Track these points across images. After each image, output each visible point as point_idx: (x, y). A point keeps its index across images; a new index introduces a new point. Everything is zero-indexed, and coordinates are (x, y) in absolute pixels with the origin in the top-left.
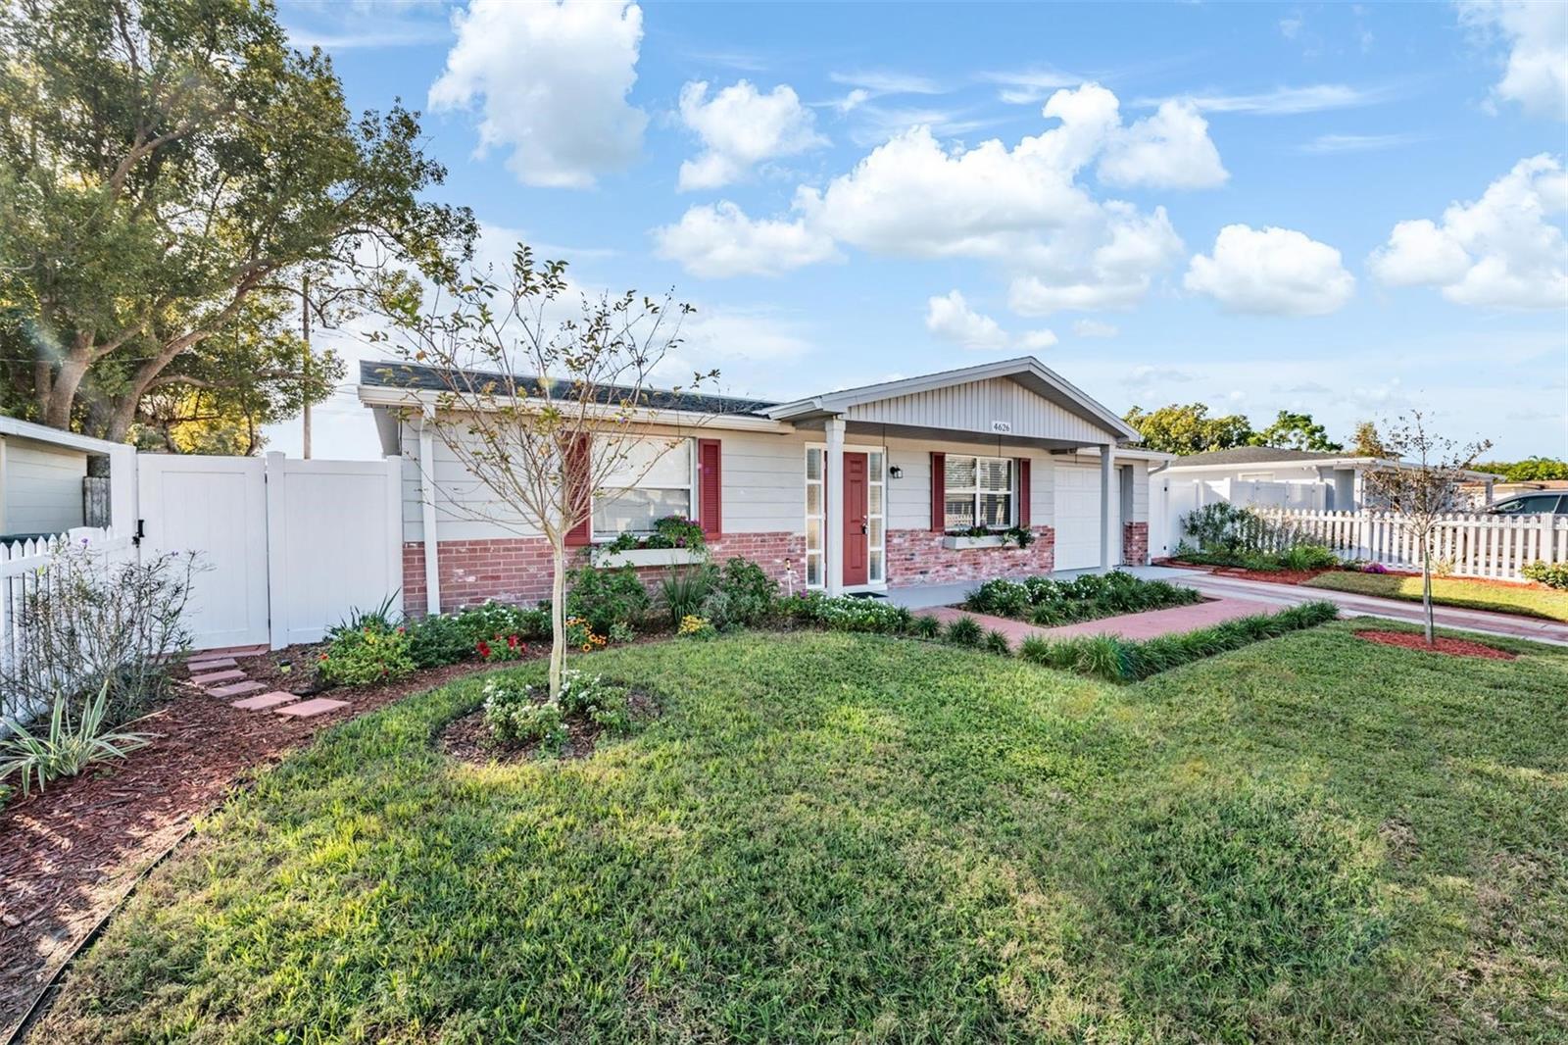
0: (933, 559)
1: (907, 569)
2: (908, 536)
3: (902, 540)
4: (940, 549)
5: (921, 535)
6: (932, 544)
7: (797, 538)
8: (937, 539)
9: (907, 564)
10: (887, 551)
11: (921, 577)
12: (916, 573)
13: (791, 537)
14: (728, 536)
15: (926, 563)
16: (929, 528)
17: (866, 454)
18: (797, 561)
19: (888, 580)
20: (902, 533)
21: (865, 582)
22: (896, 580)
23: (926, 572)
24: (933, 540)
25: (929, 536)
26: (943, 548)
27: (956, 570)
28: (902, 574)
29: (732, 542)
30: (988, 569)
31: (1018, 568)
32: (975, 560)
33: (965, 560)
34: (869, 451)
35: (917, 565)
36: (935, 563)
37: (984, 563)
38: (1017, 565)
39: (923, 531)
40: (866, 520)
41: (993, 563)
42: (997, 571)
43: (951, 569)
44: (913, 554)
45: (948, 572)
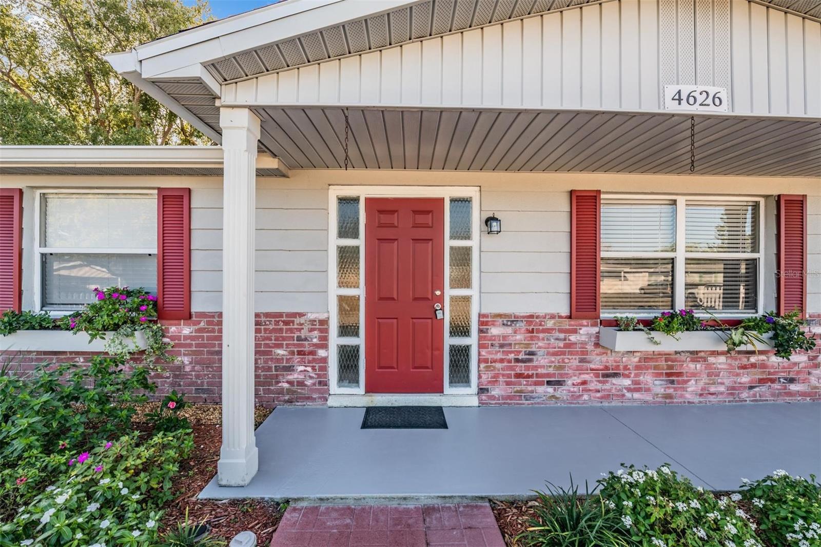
0: (575, 362)
1: (519, 376)
2: (522, 325)
3: (509, 330)
4: (590, 347)
5: (550, 324)
6: (573, 338)
7: (313, 322)
8: (583, 331)
9: (520, 368)
10: (481, 346)
11: (550, 390)
12: (537, 383)
13: (302, 320)
14: (202, 315)
15: (561, 368)
16: (564, 311)
17: (443, 199)
18: (312, 353)
19: (482, 391)
20: (511, 320)
21: (440, 390)
22: (496, 391)
23: (559, 383)
24: (575, 331)
25: (567, 324)
26: (597, 345)
27: (627, 382)
28: (508, 383)
29: (209, 323)
30: (701, 384)
31: (776, 386)
32: (670, 367)
33: (647, 368)
34: (446, 193)
35: (540, 371)
36: (578, 369)
37: (694, 375)
38: (773, 381)
39: (553, 317)
40: (441, 299)
41: (713, 373)
42: (722, 389)
43: (615, 380)
44: (532, 353)
45: (607, 386)
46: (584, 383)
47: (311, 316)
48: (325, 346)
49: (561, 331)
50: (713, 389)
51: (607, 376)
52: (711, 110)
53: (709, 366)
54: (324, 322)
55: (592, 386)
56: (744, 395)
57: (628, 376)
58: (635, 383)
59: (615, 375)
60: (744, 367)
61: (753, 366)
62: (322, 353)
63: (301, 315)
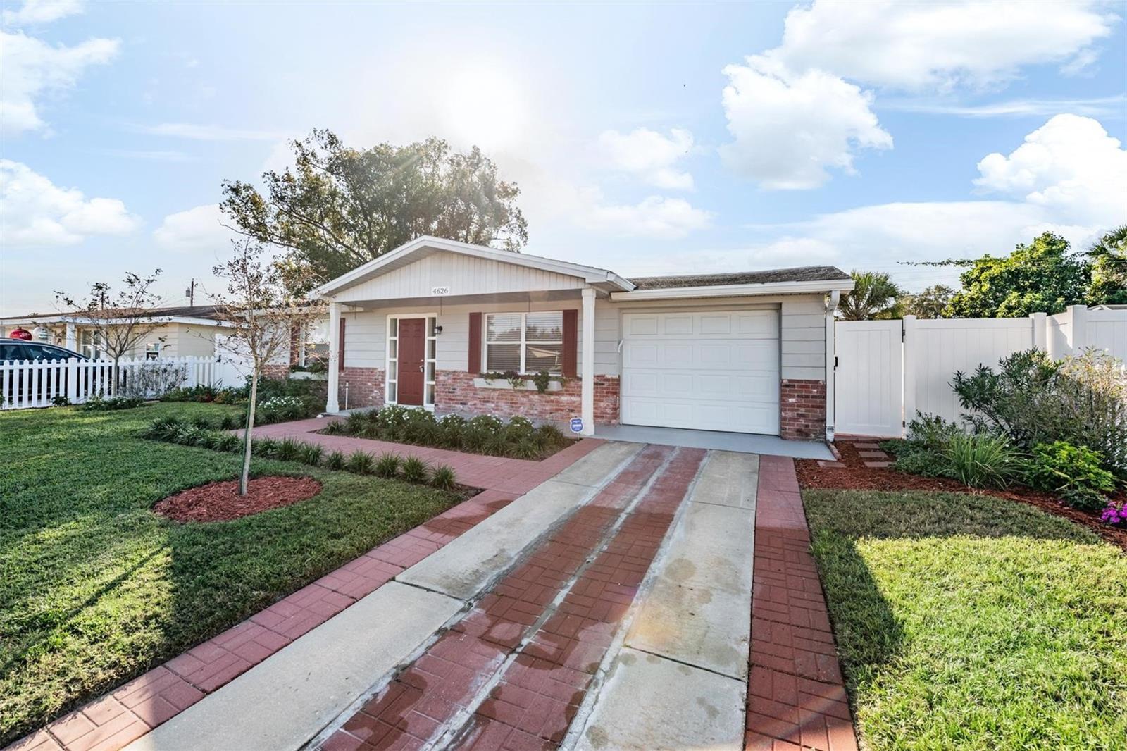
0: (472, 395)
1: (450, 399)
2: (451, 376)
3: (446, 378)
5: (461, 376)
6: (470, 383)
7: (379, 372)
8: (475, 379)
9: (450, 396)
10: (436, 385)
11: (461, 406)
12: (456, 403)
13: (376, 371)
15: (466, 396)
16: (467, 370)
17: (425, 318)
18: (379, 385)
20: (449, 373)
22: (441, 406)
23: (465, 404)
24: (471, 380)
25: (469, 376)
27: (493, 405)
28: (446, 402)
30: (526, 409)
31: (564, 413)
32: (512, 399)
33: (502, 399)
34: (427, 316)
35: (458, 398)
36: (473, 397)
37: (522, 404)
38: (562, 410)
39: (463, 372)
40: (423, 363)
41: (532, 404)
42: (536, 412)
43: (488, 404)
44: (454, 389)
45: (484, 407)
46: (475, 404)
47: (379, 370)
48: (384, 383)
49: (466, 379)
50: (531, 412)
51: (484, 402)
52: (445, 294)
53: (530, 400)
54: (384, 372)
55: (478, 406)
56: (547, 416)
57: (493, 402)
58: (497, 406)
59: (488, 402)
60: (547, 402)
61: (552, 401)
62: (382, 385)
63: (376, 369)
